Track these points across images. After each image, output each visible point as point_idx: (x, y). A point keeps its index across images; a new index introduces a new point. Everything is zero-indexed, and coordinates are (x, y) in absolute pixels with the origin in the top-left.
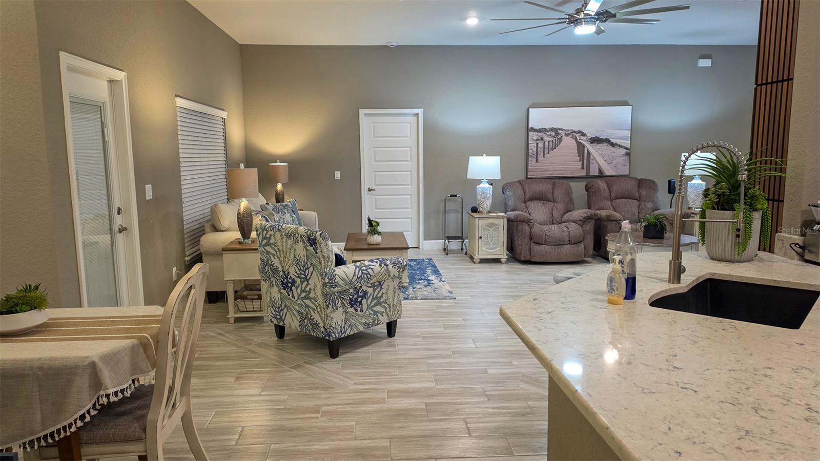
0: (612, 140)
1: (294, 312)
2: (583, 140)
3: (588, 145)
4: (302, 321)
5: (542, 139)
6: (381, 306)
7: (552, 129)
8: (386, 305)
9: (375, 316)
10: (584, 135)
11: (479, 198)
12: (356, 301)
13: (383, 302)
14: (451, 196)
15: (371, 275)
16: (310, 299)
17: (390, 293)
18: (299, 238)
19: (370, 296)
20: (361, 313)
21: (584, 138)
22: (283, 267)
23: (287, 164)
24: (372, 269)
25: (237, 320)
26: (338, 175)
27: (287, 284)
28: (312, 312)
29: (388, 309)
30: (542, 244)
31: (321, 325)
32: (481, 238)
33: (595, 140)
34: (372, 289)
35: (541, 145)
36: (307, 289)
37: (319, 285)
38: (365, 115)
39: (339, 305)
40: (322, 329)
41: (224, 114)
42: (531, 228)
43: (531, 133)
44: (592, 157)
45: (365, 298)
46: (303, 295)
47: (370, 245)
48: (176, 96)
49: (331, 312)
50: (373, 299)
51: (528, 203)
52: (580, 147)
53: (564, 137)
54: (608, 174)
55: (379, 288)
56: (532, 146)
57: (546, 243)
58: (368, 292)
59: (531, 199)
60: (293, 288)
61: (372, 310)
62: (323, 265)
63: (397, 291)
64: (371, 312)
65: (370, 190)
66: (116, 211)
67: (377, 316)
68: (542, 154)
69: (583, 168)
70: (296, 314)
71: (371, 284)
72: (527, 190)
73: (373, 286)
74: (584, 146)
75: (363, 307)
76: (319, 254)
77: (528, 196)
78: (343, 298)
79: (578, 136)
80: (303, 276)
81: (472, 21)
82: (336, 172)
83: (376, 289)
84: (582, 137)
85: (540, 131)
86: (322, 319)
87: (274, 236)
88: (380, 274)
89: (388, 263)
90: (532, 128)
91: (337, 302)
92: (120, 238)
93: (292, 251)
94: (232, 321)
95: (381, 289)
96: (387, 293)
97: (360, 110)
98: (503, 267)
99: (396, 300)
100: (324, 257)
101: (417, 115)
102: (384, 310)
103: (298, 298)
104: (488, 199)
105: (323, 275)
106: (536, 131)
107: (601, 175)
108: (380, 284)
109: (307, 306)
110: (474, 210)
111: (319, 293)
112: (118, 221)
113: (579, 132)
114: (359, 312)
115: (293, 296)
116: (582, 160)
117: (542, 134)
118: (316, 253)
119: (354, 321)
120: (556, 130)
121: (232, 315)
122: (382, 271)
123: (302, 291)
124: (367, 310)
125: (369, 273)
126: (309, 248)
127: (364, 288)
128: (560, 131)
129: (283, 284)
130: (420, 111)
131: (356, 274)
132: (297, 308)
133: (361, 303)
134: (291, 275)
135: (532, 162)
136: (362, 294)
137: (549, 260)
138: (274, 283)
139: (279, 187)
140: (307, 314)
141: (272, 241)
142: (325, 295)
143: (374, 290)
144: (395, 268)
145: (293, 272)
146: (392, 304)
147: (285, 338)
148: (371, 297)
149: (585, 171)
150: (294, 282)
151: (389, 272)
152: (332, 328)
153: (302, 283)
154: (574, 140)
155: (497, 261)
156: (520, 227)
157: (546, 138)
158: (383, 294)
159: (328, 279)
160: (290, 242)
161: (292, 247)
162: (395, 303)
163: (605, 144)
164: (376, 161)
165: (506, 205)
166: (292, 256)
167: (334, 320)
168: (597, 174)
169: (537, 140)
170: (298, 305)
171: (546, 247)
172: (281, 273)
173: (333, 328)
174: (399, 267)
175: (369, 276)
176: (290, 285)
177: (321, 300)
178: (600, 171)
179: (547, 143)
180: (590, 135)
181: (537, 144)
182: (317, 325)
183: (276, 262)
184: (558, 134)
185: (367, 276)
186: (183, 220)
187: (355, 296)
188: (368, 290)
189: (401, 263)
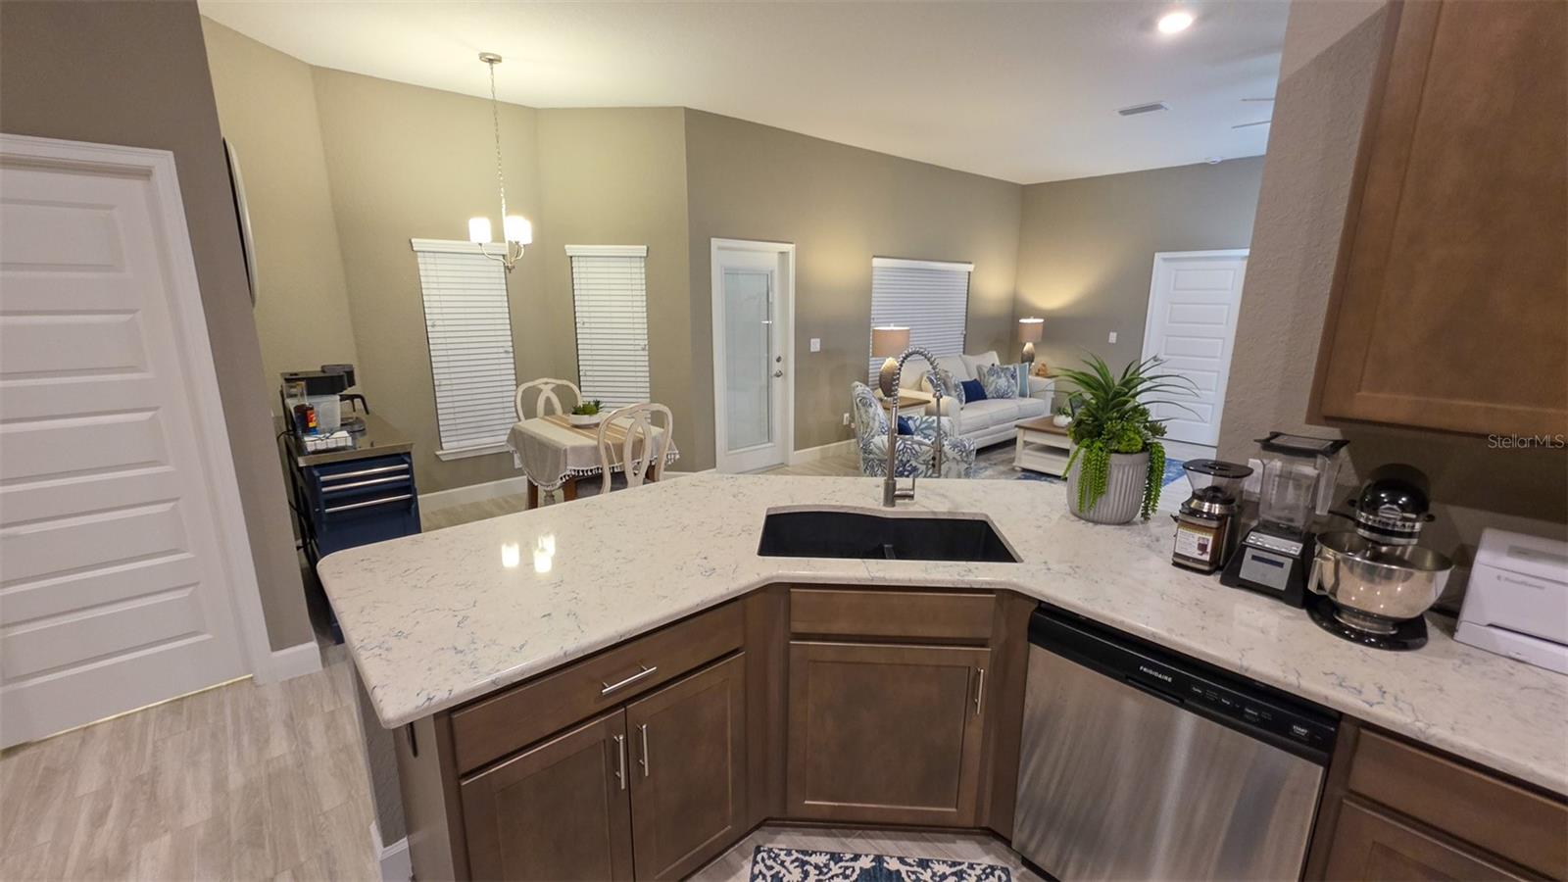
12: (901, 474)
15: (916, 451)
19: (920, 473)
23: (1042, 321)
26: (1113, 337)
34: (924, 466)
41: (970, 268)
45: (914, 474)
48: (875, 256)
58: (918, 468)
65: (1155, 359)
66: (774, 360)
78: (884, 467)
82: (1111, 334)
83: (931, 468)
89: (945, 443)
91: (876, 469)
92: (777, 382)
97: (1156, 254)
101: (1239, 258)
105: (860, 439)
112: (777, 367)
136: (910, 469)
139: (1028, 346)
143: (928, 469)
164: (1171, 322)
186: (868, 373)
188: (919, 466)
189: (965, 447)
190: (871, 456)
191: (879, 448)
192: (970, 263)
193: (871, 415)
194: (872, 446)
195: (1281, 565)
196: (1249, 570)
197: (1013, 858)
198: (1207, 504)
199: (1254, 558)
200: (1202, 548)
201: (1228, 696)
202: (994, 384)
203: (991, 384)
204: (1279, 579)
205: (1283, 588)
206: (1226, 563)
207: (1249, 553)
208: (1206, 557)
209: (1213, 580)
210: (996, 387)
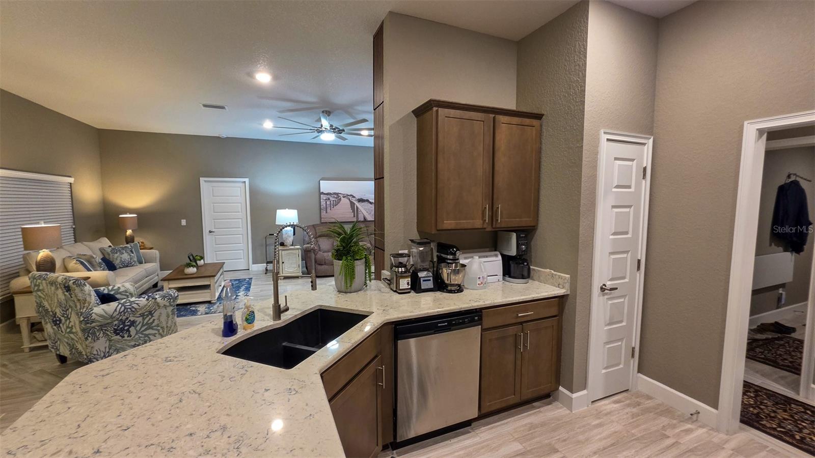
0: (370, 201)
1: (65, 343)
2: (353, 200)
3: (356, 203)
4: (71, 350)
5: (329, 199)
6: (153, 329)
7: (335, 194)
8: (159, 328)
9: (146, 338)
10: (354, 197)
11: (284, 236)
12: (122, 330)
13: (155, 326)
14: (270, 235)
15: (135, 309)
16: (73, 333)
17: (163, 318)
18: (58, 286)
19: (139, 324)
20: (129, 338)
21: (354, 199)
22: (51, 308)
23: (136, 215)
24: (137, 304)
25: (32, 349)
26: (184, 222)
27: (56, 322)
28: (76, 343)
29: (161, 331)
30: (322, 265)
31: (84, 353)
32: (283, 263)
33: (361, 200)
34: (141, 318)
35: (328, 203)
36: (70, 326)
37: (77, 323)
38: (205, 181)
39: (101, 335)
40: (85, 357)
41: (71, 180)
42: (316, 255)
43: (322, 196)
44: (359, 210)
45: (134, 326)
46: (68, 330)
47: (186, 275)
49: (91, 343)
50: (143, 326)
51: (318, 239)
52: (352, 204)
53: (342, 198)
54: (369, 220)
55: (150, 316)
56: (323, 203)
57: (325, 264)
58: (136, 321)
59: (320, 236)
60: (61, 325)
61: (142, 334)
62: (79, 307)
63: (171, 316)
64: (141, 335)
65: (210, 232)
67: (149, 338)
68: (329, 208)
69: (354, 216)
70: (66, 345)
71: (140, 314)
72: (317, 231)
73: (142, 315)
74: (354, 204)
75: (131, 333)
76: (74, 298)
77: (318, 234)
78: (105, 330)
79: (350, 198)
80: (65, 316)
81: (268, 125)
82: (182, 220)
83: (146, 318)
84: (353, 198)
85: (327, 194)
86: (83, 348)
87: (41, 283)
88: (147, 307)
89: (157, 297)
90: (322, 193)
91: (98, 334)
93: (56, 296)
94: (27, 350)
95: (152, 316)
96: (159, 319)
97: (201, 178)
98: (300, 281)
99: (170, 322)
100: (79, 300)
101: (245, 182)
102: (157, 332)
103: (65, 333)
104: (290, 237)
105: (79, 314)
106: (325, 194)
107: (365, 220)
108: (151, 313)
109: (73, 339)
110: (282, 244)
111: (78, 329)
113: (351, 195)
114: (126, 338)
115: (62, 331)
116: (353, 211)
117: (328, 196)
118: (72, 297)
119: (120, 346)
120: (337, 194)
121: (27, 345)
122: (149, 304)
123: (68, 327)
124: (136, 335)
125: (133, 307)
126: (66, 293)
127: (132, 319)
128: (340, 195)
129: (53, 321)
130: (247, 180)
131: (118, 309)
132: (67, 341)
133: (128, 330)
134: (57, 314)
135: (323, 213)
136: (129, 324)
137: (328, 275)
138: (47, 320)
139: (129, 232)
140: (73, 345)
141: (41, 288)
142: (83, 330)
143: (144, 319)
144: (164, 300)
145: (59, 312)
146: (165, 327)
147: (68, 362)
148: (141, 324)
149: (355, 218)
150: (60, 321)
151: (158, 303)
152: (93, 355)
153: (66, 320)
154: (348, 200)
155: (297, 277)
156: (309, 255)
157: (332, 199)
158: (154, 320)
159: (83, 317)
160: (53, 288)
161: (55, 292)
162: (169, 325)
163: (366, 203)
164: (214, 212)
165: (304, 240)
166: (56, 301)
167: (96, 348)
168: (363, 220)
169: (326, 200)
170: (66, 338)
171: (326, 266)
172: (51, 313)
173: (95, 355)
174: (169, 299)
175: (133, 310)
176: (58, 322)
177: (80, 334)
178: (365, 218)
179: (332, 202)
180: (358, 197)
181: (326, 202)
182: (80, 353)
183: (46, 304)
184: (339, 196)
185: (132, 310)
187: (121, 326)
188: (136, 319)
189: (171, 295)
190: (94, 324)
191: (101, 316)
192: (70, 177)
193: (87, 292)
194: (94, 316)
195: (430, 280)
196: (424, 285)
197: (388, 452)
198: (400, 269)
199: (424, 281)
200: (408, 284)
201: (460, 319)
202: (119, 259)
203: (117, 259)
204: (430, 285)
205: (433, 287)
206: (416, 287)
207: (422, 279)
208: (410, 287)
209: (413, 294)
210: (121, 260)
